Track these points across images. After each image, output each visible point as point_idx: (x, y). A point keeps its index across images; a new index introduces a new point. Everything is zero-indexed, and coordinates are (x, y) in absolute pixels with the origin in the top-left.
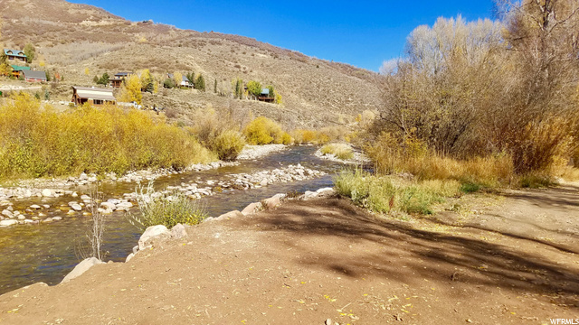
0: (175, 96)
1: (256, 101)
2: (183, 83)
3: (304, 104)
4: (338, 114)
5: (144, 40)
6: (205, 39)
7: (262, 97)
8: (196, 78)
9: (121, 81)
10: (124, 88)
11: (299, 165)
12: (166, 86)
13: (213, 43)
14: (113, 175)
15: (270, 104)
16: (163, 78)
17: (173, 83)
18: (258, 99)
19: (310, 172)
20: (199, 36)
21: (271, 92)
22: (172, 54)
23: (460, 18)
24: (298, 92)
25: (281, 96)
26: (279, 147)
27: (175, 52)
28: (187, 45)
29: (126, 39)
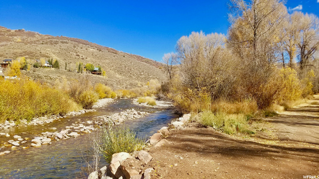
0: (40, 72)
1: (91, 74)
2: (46, 65)
3: (118, 76)
4: (137, 81)
5: (20, 41)
6: (58, 40)
7: (94, 72)
8: (54, 62)
9: (7, 64)
10: (9, 68)
11: (133, 110)
12: (35, 66)
13: (62, 42)
14: (25, 121)
15: (99, 76)
16: (33, 62)
17: (40, 65)
18: (92, 73)
19: (141, 113)
20: (54, 38)
21: (100, 69)
22: (37, 48)
23: (201, 32)
24: (114, 70)
25: (105, 72)
26: (110, 100)
27: (40, 48)
28: (46, 43)
29: (8, 40)
